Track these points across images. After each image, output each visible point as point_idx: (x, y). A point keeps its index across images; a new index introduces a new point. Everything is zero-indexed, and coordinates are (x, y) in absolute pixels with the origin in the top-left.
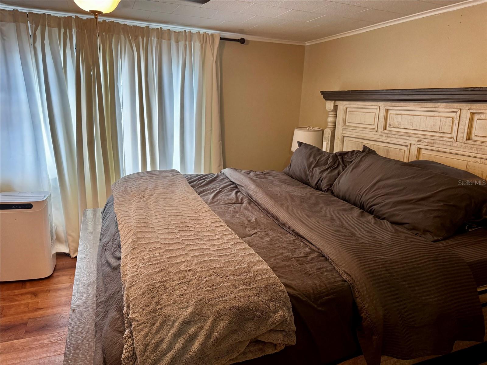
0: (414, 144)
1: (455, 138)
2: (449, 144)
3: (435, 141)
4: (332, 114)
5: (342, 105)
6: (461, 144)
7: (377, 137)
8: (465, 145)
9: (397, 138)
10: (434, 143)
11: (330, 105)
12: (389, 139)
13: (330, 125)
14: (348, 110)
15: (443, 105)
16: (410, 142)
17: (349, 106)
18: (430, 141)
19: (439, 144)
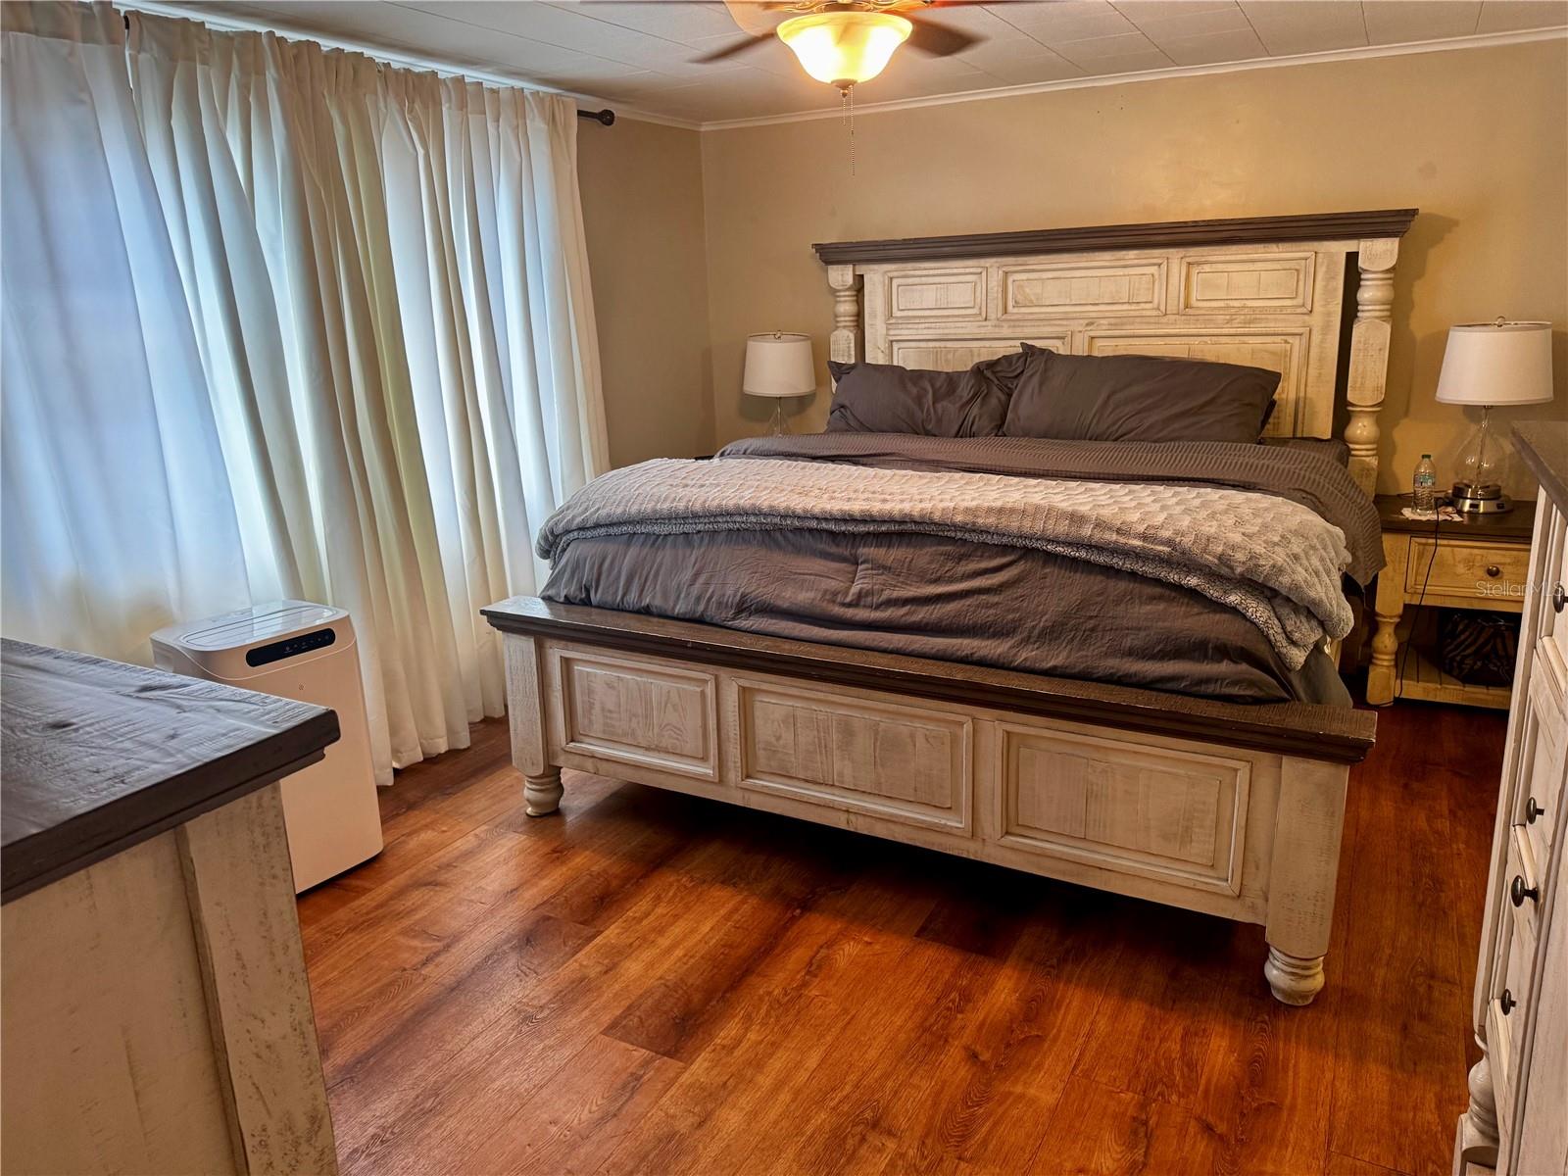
0: (1080, 332)
1: (1163, 308)
2: (1152, 320)
3: (1125, 320)
4: (848, 296)
5: (876, 276)
6: (1174, 317)
7: (988, 330)
8: (1183, 317)
9: (1039, 326)
10: (1122, 324)
11: (841, 276)
12: (1019, 330)
13: (846, 320)
14: (895, 282)
15: (1132, 254)
16: (1071, 328)
17: (895, 274)
18: (1113, 321)
19: (1133, 323)
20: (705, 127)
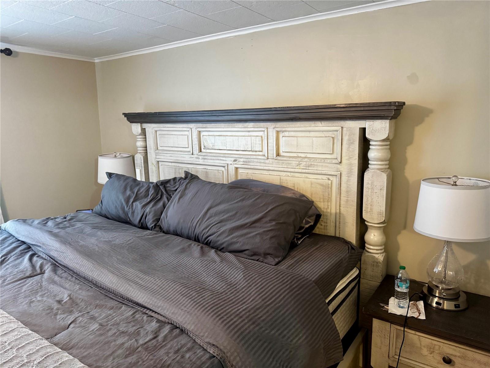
0: (231, 164)
1: (266, 155)
2: (262, 161)
3: (249, 160)
4: (141, 138)
5: (150, 128)
6: (272, 160)
7: (194, 160)
8: (276, 161)
9: (214, 160)
10: (249, 162)
11: (136, 128)
12: (206, 160)
13: (141, 150)
14: (158, 132)
15: (251, 124)
16: (227, 162)
17: (158, 129)
18: (245, 160)
19: (253, 162)
20: (97, 60)
